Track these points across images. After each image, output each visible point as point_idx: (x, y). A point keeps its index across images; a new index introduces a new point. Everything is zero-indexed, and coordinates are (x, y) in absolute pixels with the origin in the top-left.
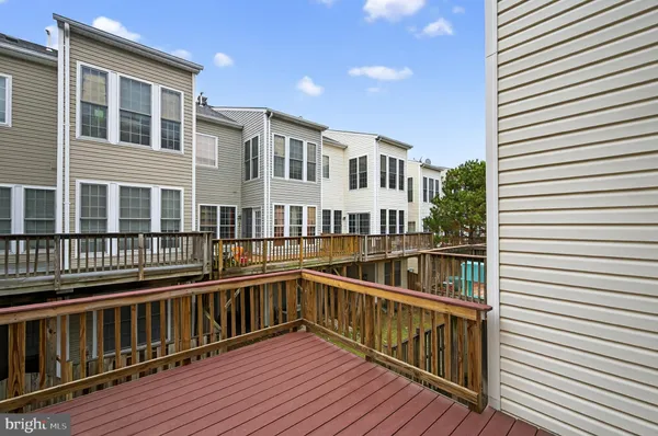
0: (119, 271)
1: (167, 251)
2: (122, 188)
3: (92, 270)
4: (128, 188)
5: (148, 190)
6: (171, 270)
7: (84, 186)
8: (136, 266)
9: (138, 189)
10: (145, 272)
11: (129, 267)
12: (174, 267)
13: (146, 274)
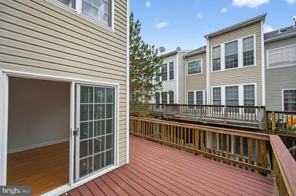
0: (217, 119)
1: (247, 114)
2: (226, 87)
3: (209, 117)
4: (228, 87)
5: (237, 87)
6: (239, 123)
7: (214, 88)
8: (224, 119)
9: (233, 87)
10: (227, 122)
11: (221, 118)
12: (241, 122)
13: (228, 123)
